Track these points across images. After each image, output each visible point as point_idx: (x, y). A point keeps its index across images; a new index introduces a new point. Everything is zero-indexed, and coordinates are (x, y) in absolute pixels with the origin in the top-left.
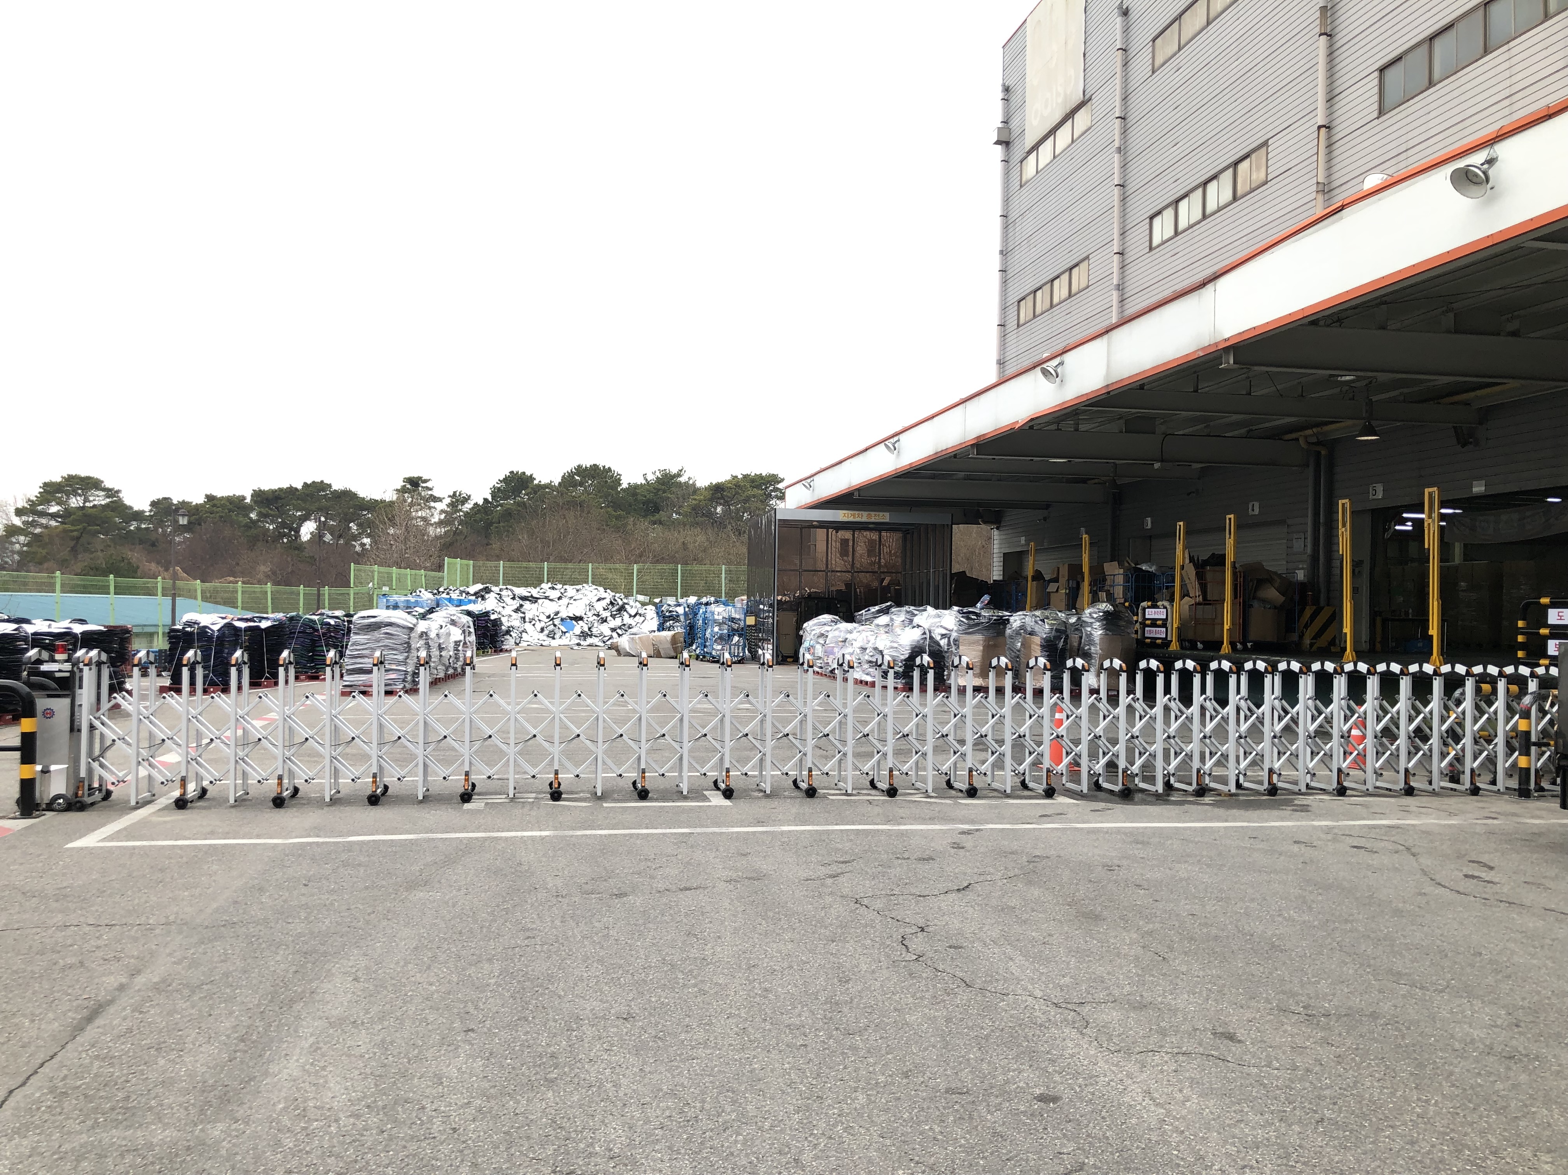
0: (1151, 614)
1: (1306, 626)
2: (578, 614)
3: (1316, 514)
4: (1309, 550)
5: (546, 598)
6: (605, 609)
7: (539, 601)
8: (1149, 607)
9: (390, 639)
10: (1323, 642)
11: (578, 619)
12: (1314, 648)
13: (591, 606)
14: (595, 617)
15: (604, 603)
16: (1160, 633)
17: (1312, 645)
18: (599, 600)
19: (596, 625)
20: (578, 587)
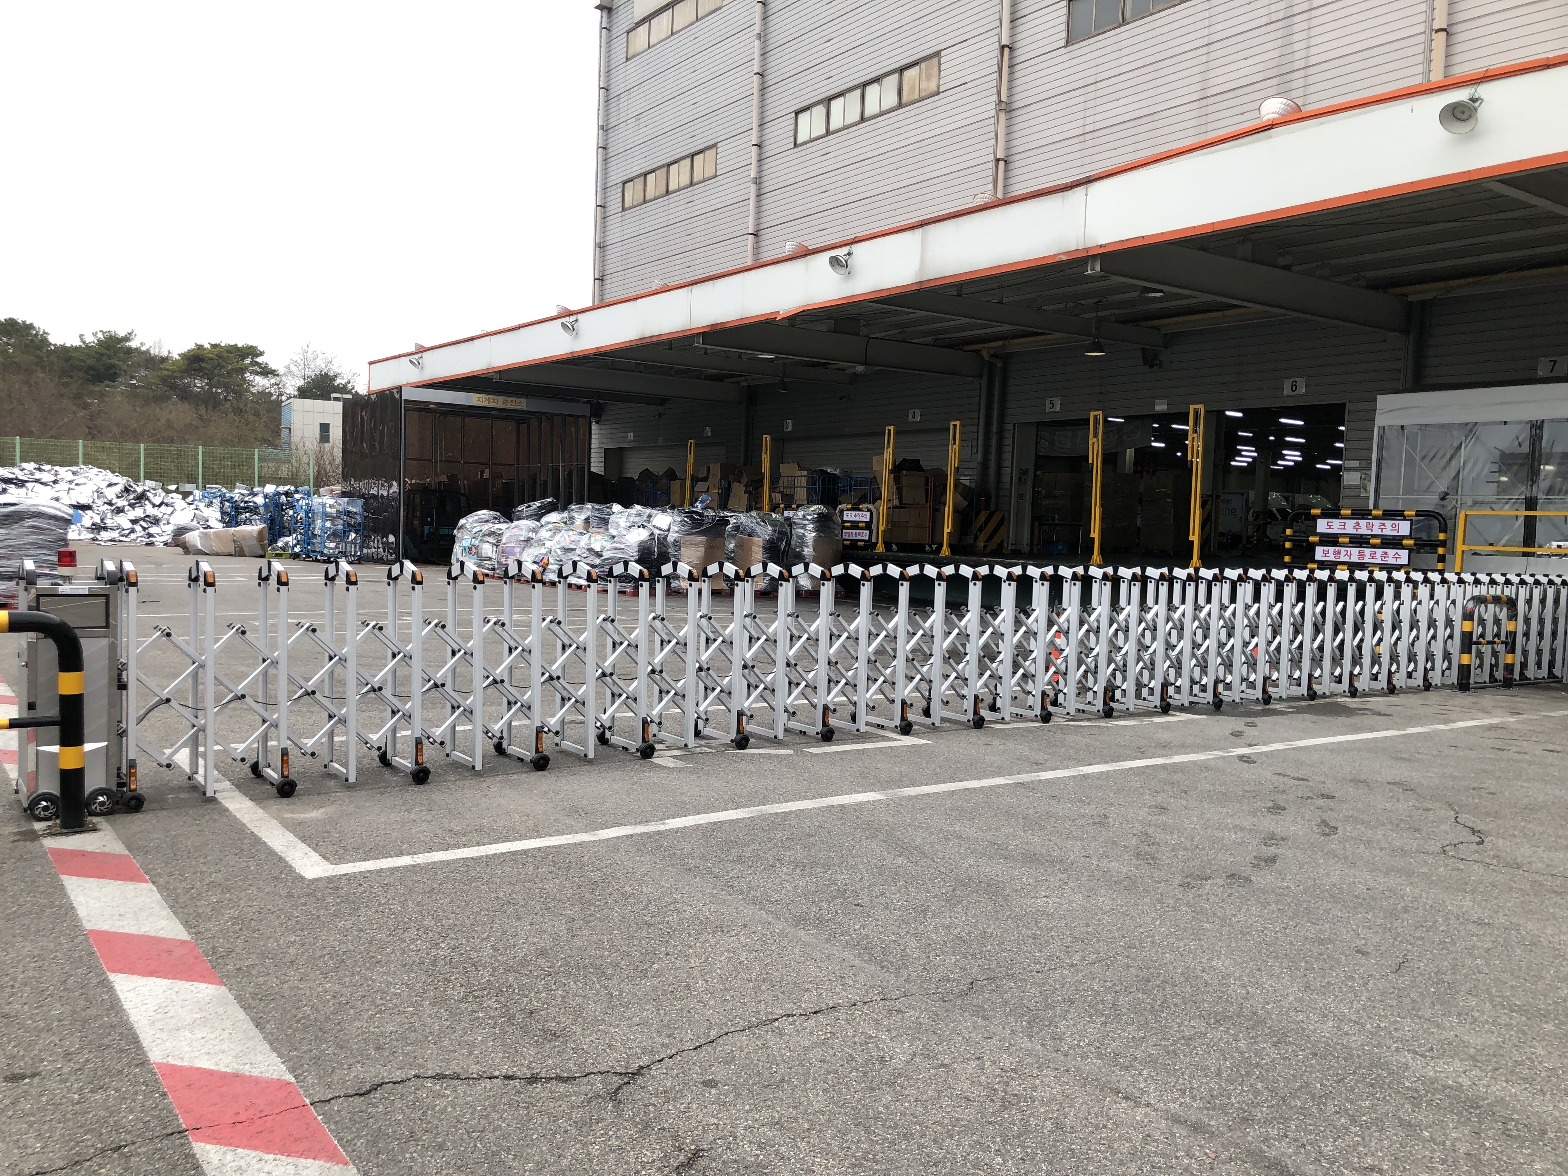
0: (850, 516)
1: (981, 530)
2: (83, 501)
3: (988, 423)
4: (979, 457)
5: (37, 481)
6: (118, 497)
7: (29, 485)
8: (848, 510)
9: (40, 534)
10: (993, 545)
11: (86, 507)
12: (986, 551)
13: (100, 493)
14: (107, 507)
15: (118, 489)
16: (864, 535)
17: (985, 547)
18: (110, 485)
19: (109, 515)
20: (75, 469)
